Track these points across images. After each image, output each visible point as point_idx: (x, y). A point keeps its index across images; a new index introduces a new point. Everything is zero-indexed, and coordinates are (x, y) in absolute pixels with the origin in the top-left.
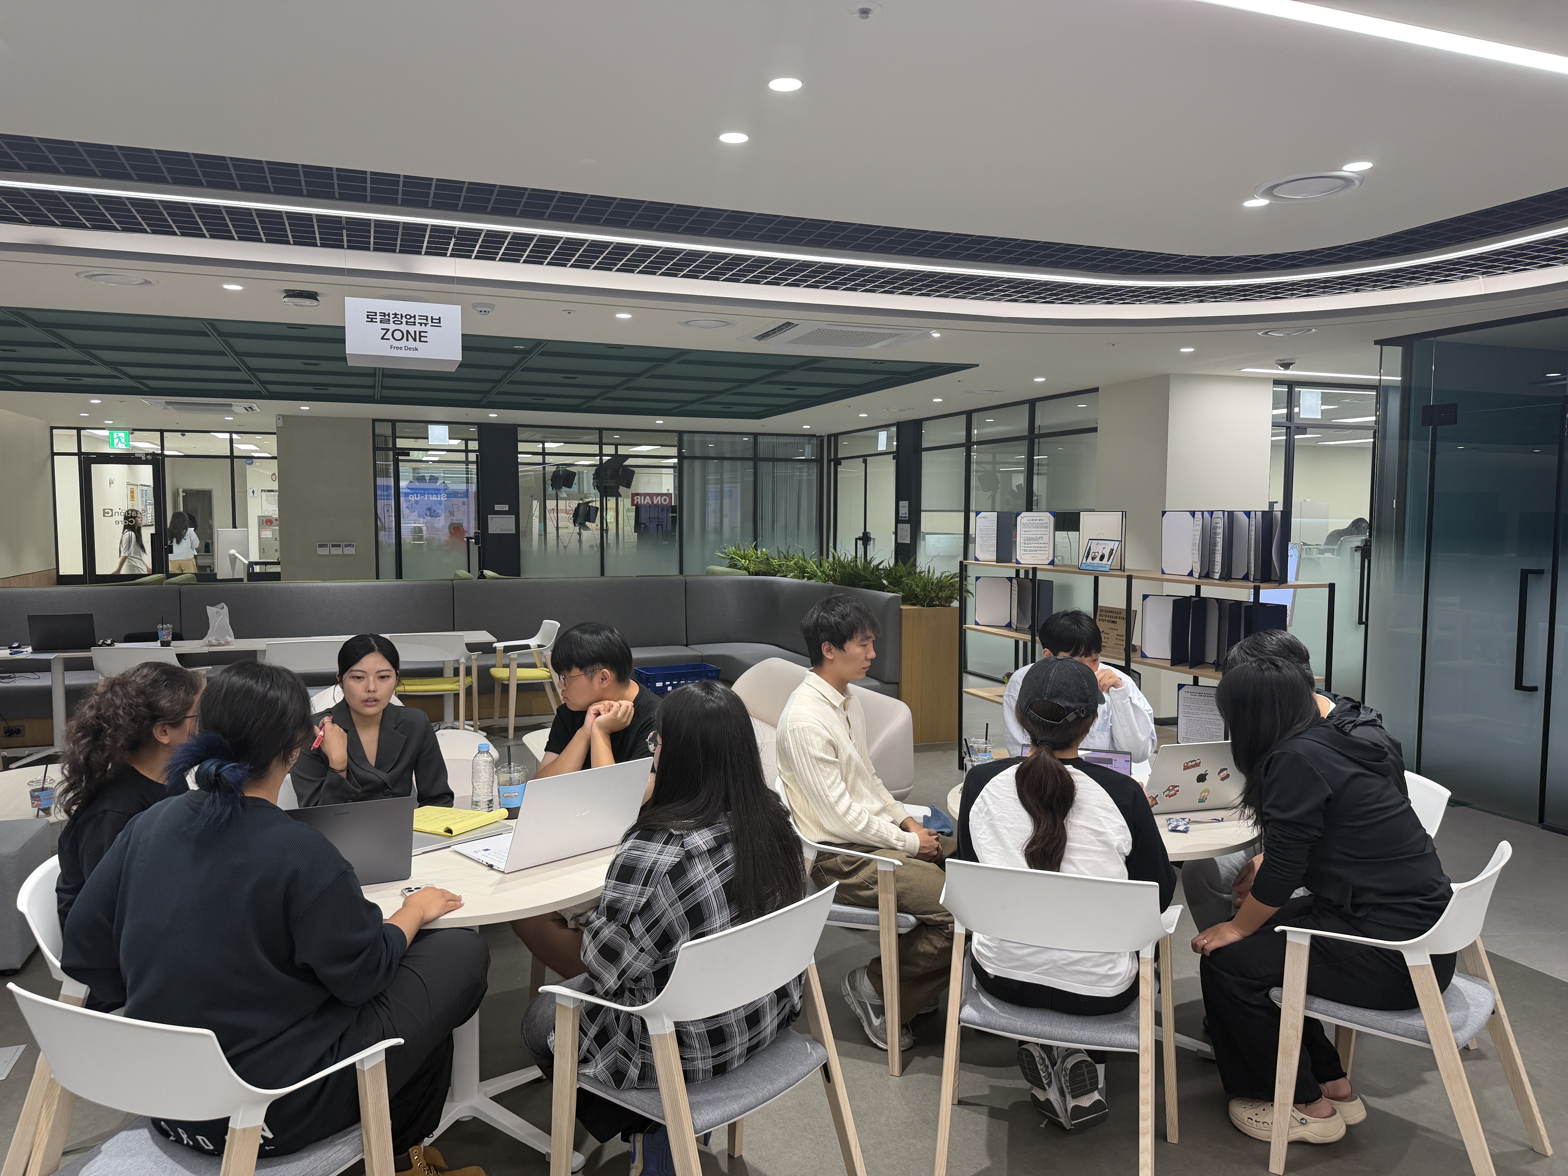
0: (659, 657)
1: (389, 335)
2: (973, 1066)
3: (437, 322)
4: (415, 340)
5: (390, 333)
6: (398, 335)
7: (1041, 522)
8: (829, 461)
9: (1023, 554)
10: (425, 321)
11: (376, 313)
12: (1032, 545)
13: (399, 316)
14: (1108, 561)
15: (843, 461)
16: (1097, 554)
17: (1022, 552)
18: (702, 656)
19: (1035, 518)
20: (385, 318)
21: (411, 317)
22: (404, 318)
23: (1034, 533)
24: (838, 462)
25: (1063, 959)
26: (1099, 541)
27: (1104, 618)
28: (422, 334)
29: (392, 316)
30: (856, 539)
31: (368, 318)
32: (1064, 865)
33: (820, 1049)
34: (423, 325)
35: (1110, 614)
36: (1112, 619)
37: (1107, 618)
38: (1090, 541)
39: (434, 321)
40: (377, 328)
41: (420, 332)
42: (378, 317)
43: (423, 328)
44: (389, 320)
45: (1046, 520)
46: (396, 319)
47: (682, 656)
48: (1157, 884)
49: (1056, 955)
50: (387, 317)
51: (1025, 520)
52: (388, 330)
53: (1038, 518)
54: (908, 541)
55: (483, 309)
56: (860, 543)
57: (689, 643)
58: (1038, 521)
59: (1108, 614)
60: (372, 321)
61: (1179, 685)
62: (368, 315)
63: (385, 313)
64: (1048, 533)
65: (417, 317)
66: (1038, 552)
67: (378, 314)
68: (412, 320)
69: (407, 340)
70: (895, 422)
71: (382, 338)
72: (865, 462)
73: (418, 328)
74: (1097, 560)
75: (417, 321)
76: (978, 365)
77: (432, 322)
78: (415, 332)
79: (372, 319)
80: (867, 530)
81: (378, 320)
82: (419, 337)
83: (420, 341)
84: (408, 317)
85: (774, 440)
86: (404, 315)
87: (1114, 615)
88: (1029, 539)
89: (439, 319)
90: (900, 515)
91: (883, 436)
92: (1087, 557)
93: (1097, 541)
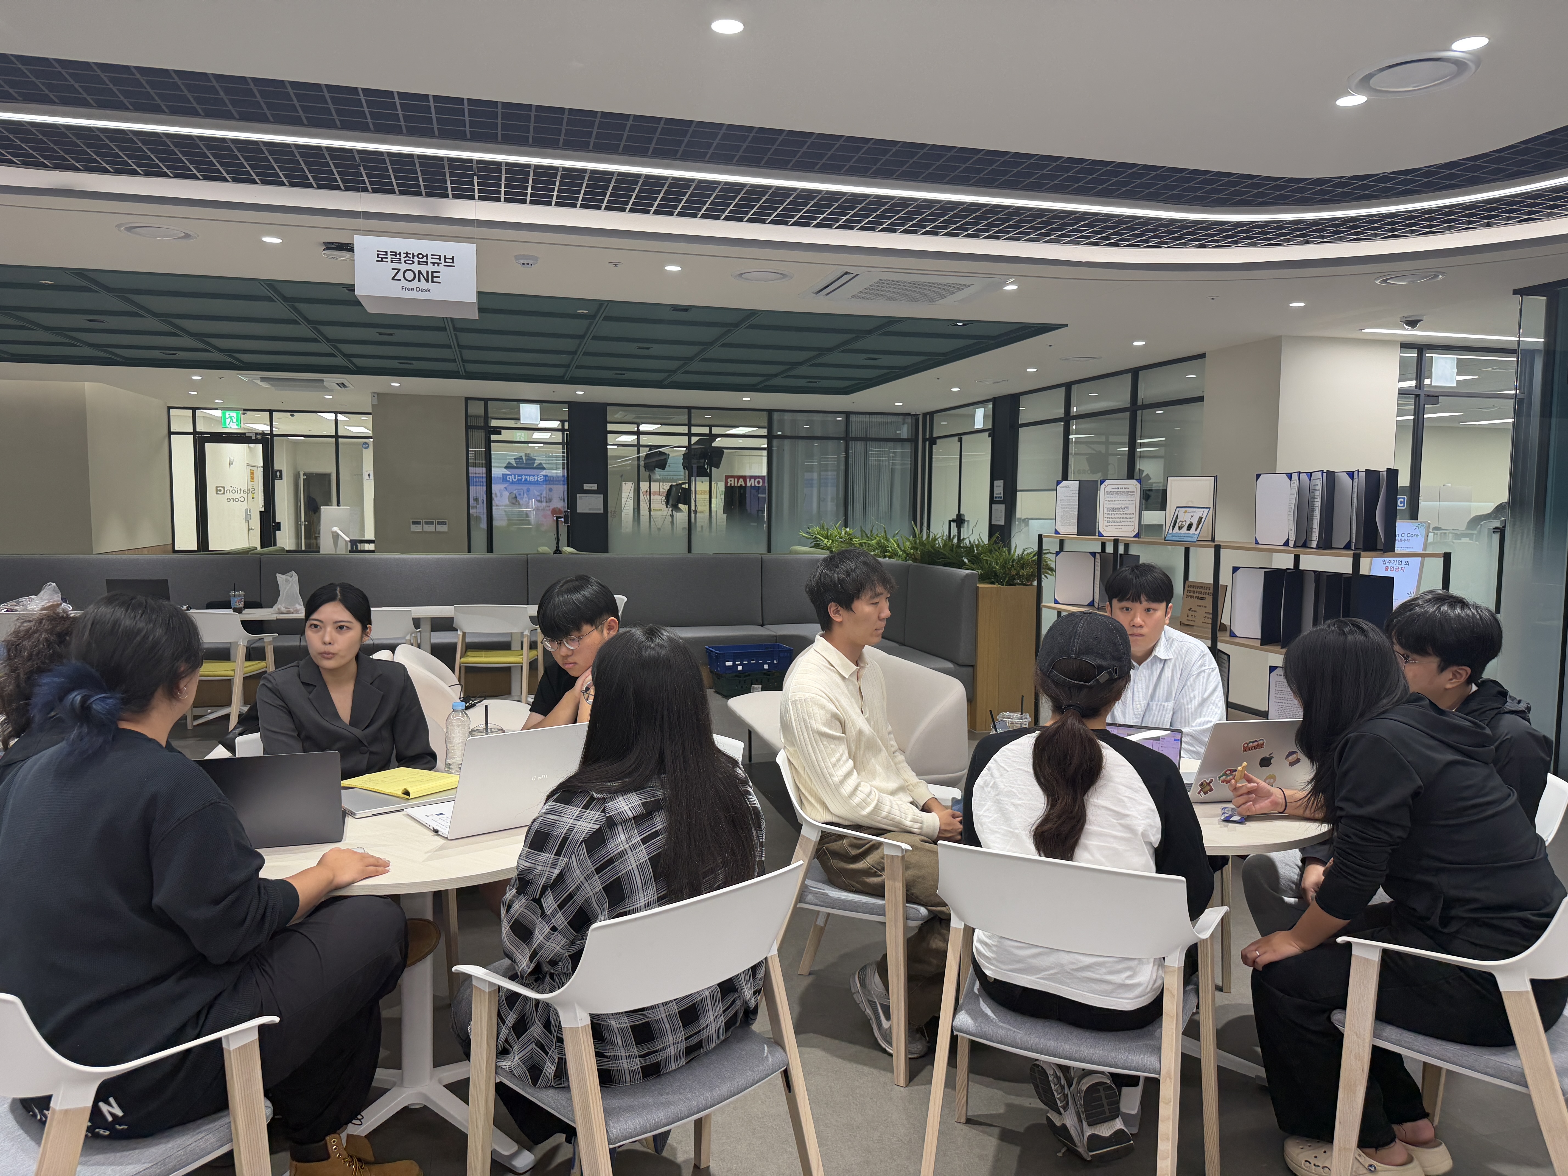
0: (732, 636)
1: (400, 276)
2: (992, 1079)
3: (450, 261)
4: (427, 281)
5: (401, 273)
6: (409, 275)
7: (1127, 490)
8: (924, 440)
9: (1107, 526)
10: (438, 261)
11: (386, 252)
12: (1116, 516)
13: (411, 256)
14: (1196, 530)
15: (938, 441)
16: (1184, 523)
17: (1106, 523)
18: (776, 636)
19: (1120, 487)
20: (396, 257)
21: (423, 256)
22: (416, 257)
23: (1119, 502)
24: (933, 441)
25: (1072, 963)
26: (1187, 509)
27: (1191, 594)
28: (435, 274)
29: (403, 255)
30: (950, 522)
31: (378, 257)
32: (1079, 853)
33: (779, 1054)
34: (436, 265)
35: (1199, 590)
36: (1200, 596)
37: (1195, 595)
38: (1178, 509)
39: (447, 260)
40: (388, 267)
41: (433, 272)
42: (389, 256)
43: (436, 268)
44: (400, 260)
45: (1132, 489)
46: (407, 258)
47: (755, 636)
48: (1183, 879)
49: (1065, 958)
50: (398, 256)
51: (1109, 489)
52: (399, 270)
53: (1124, 487)
54: (1003, 523)
55: (526, 262)
56: (953, 525)
57: (765, 623)
58: (1123, 490)
59: (1196, 590)
60: (382, 261)
61: (1270, 667)
62: (378, 255)
63: (396, 252)
64: (1134, 502)
65: (430, 257)
66: (1123, 523)
67: (389, 253)
68: (424, 259)
69: (419, 281)
70: (991, 397)
71: (393, 279)
72: (960, 440)
73: (430, 268)
74: (1184, 530)
75: (430, 260)
76: (1066, 325)
77: (445, 262)
78: (428, 272)
79: (382, 258)
80: (962, 512)
81: (389, 260)
82: (432, 278)
83: (433, 282)
84: (420, 256)
85: (867, 418)
86: (416, 254)
87: (1203, 591)
88: (1113, 509)
89: (453, 258)
90: (995, 495)
91: (980, 413)
92: (1174, 527)
93: (1184, 509)
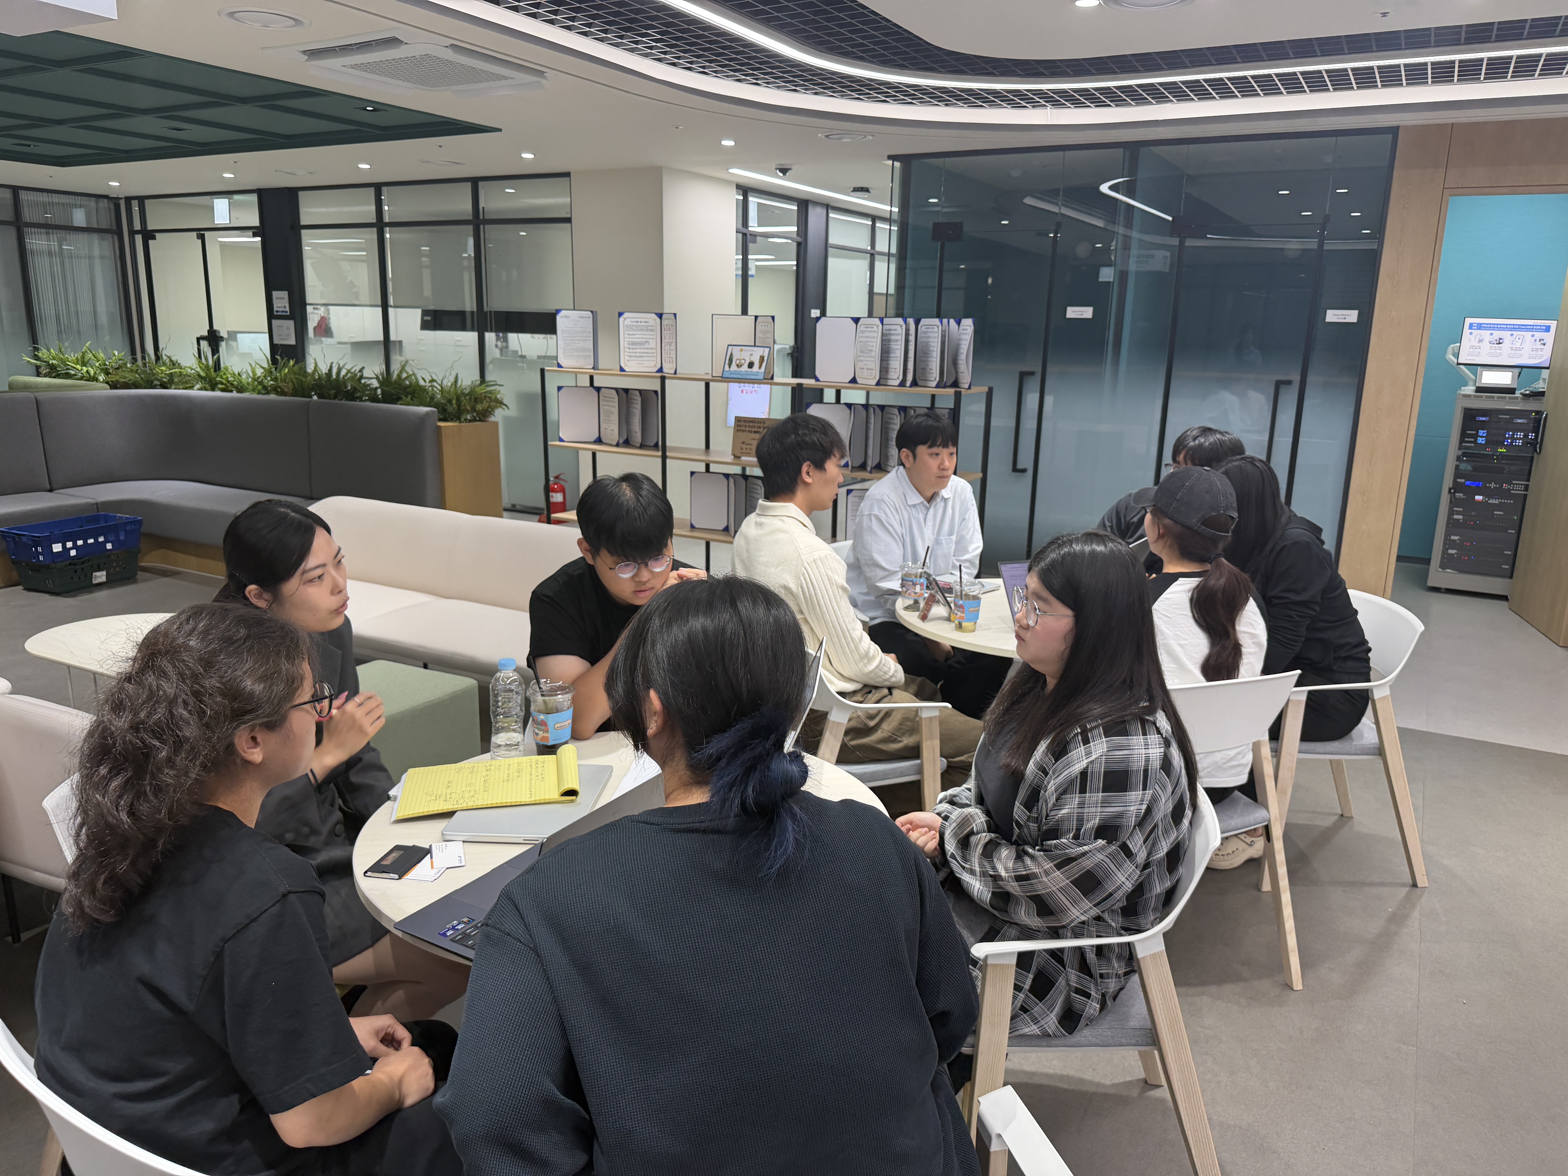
7: (646, 324)
8: (132, 233)
9: (628, 361)
12: (638, 350)
14: (760, 368)
15: (157, 235)
16: (743, 361)
17: (627, 358)
19: (639, 320)
23: (639, 336)
24: (149, 235)
26: (743, 348)
27: (743, 428)
30: (198, 340)
35: (751, 424)
36: (753, 430)
37: (748, 429)
38: (730, 348)
45: (652, 323)
51: (628, 322)
53: (643, 320)
54: (292, 342)
56: (204, 344)
57: (54, 486)
58: (643, 324)
59: (748, 424)
64: (654, 337)
66: (645, 358)
70: (254, 188)
72: (202, 238)
74: (745, 368)
76: (500, 130)
80: (215, 327)
87: (756, 425)
88: (633, 343)
90: (275, 309)
91: (226, 205)
92: (730, 365)
93: (740, 348)
